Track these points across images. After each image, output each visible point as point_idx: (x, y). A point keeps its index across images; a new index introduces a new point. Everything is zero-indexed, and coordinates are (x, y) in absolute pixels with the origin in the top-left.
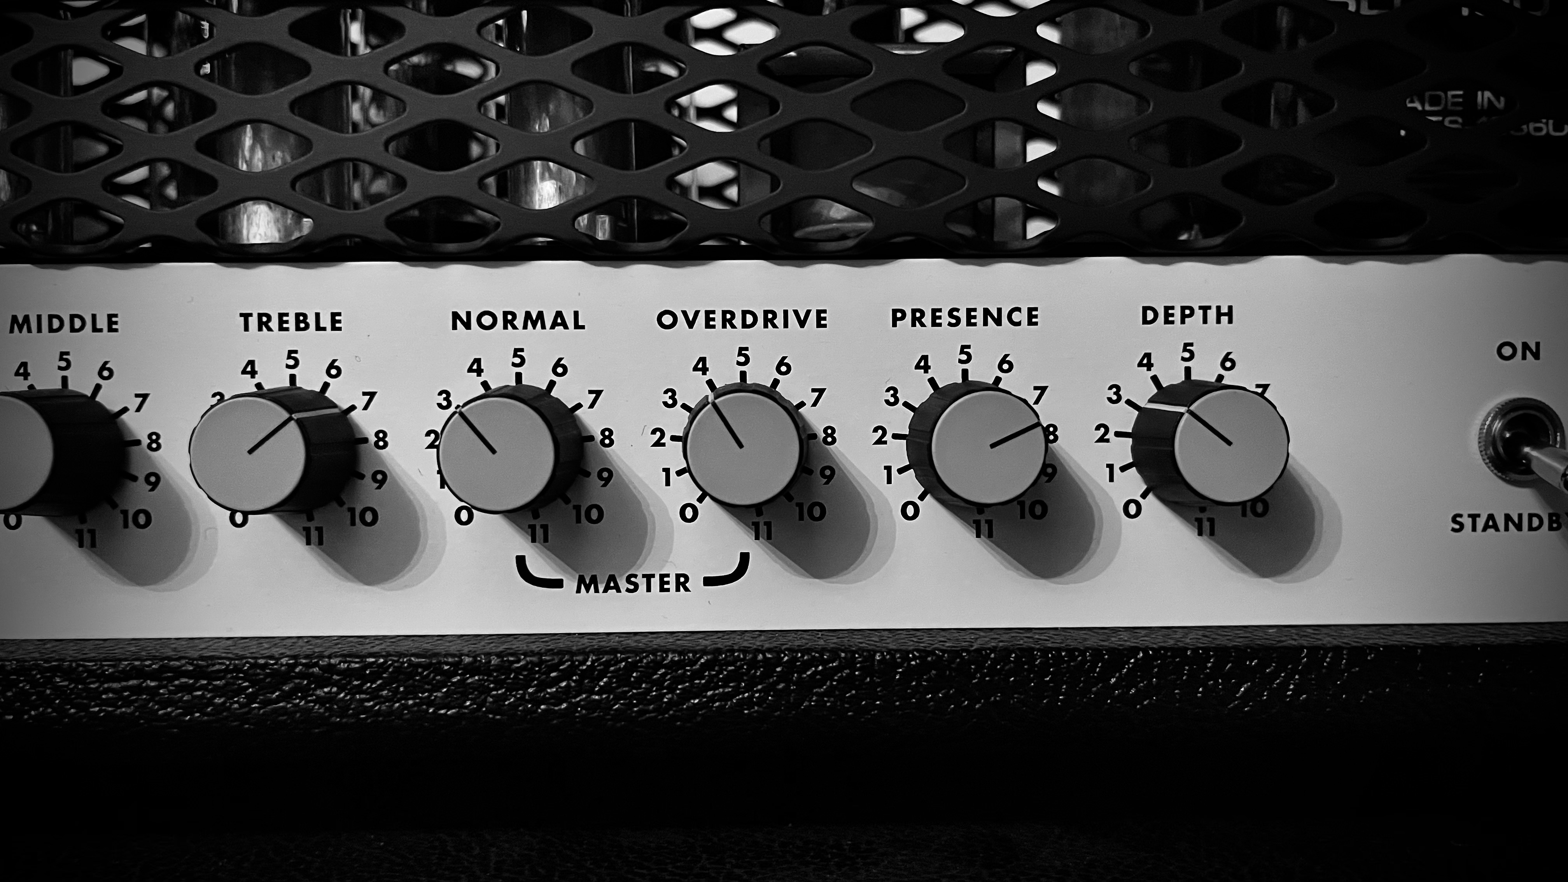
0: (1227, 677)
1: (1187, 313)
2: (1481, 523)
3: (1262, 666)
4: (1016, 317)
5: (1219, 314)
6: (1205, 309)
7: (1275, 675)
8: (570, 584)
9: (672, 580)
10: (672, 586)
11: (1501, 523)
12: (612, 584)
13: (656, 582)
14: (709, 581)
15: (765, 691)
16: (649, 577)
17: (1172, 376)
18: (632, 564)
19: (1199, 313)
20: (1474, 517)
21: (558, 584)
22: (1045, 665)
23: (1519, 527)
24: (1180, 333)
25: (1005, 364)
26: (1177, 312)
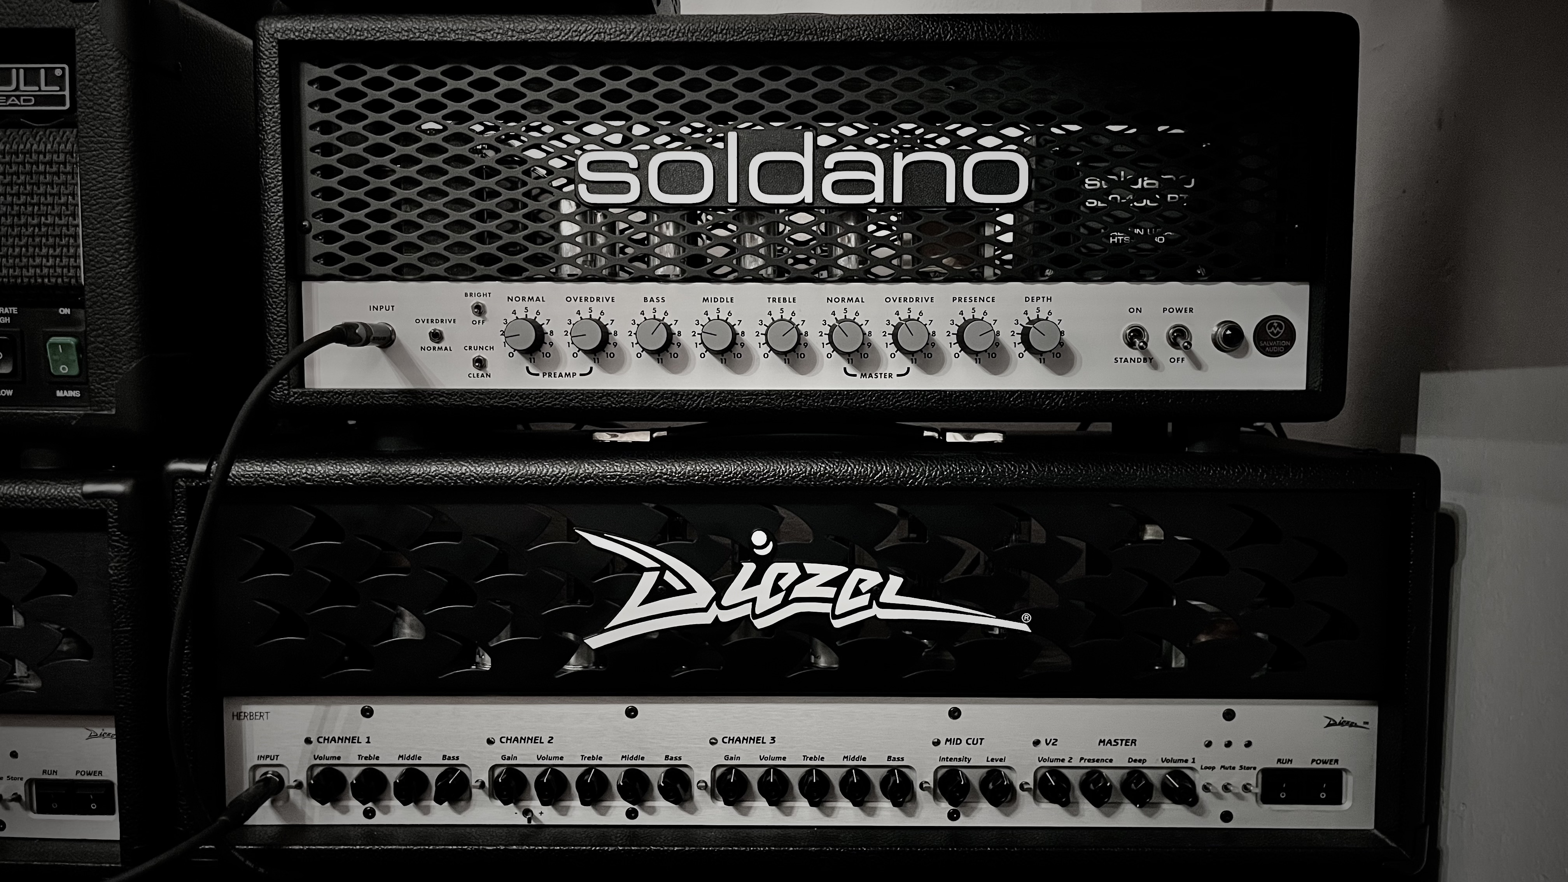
0: (1043, 399)
1: (1038, 299)
2: (1123, 360)
3: (1052, 396)
4: (988, 300)
5: (1048, 299)
6: (1043, 298)
7: (1056, 398)
8: (859, 375)
9: (888, 375)
10: (888, 376)
11: (1129, 360)
12: (871, 376)
13: (883, 375)
14: (898, 375)
15: (917, 402)
16: (881, 374)
17: (1033, 317)
18: (877, 369)
19: (1042, 299)
20: (1121, 359)
21: (855, 375)
22: (993, 395)
23: (1134, 362)
24: (1036, 304)
25: (985, 313)
26: (1035, 298)
